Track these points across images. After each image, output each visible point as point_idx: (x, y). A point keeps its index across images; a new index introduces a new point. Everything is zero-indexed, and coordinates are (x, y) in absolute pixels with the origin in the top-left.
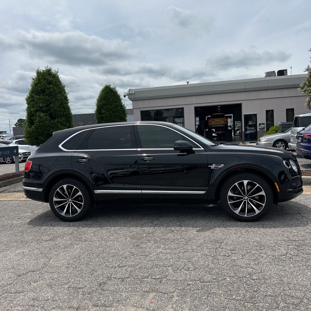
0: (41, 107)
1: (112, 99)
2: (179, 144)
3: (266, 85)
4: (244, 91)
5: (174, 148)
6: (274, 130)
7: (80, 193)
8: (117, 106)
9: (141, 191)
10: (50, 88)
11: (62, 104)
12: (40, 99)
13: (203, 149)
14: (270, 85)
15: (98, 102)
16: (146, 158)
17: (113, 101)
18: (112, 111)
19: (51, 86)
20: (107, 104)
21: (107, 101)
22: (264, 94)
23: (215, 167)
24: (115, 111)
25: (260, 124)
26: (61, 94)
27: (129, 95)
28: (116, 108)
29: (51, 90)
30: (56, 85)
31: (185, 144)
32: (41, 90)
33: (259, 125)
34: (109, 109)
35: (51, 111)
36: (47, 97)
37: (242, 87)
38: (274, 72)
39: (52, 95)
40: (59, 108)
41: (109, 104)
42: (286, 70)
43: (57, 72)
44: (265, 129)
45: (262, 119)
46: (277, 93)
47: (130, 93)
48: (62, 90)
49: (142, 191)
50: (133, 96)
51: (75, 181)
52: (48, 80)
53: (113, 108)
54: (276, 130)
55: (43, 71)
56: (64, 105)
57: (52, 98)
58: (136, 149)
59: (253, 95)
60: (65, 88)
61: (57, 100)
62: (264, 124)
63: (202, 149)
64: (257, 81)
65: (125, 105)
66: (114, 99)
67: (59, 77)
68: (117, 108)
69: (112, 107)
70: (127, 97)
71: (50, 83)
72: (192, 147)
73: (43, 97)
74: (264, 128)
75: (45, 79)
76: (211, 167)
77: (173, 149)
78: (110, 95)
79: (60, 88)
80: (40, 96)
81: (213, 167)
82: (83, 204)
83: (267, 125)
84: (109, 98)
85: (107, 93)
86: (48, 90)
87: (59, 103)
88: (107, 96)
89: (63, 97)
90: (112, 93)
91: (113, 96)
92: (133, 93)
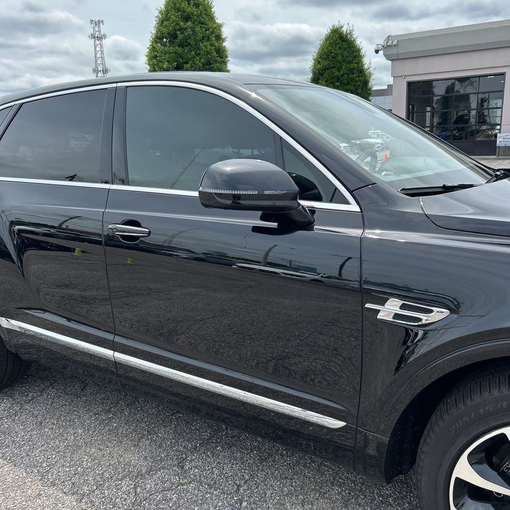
1: (343, 57)
8: (352, 71)
10: (185, 29)
17: (344, 61)
18: (341, 82)
19: (189, 23)
20: (331, 68)
21: (331, 61)
24: (345, 81)
26: (208, 40)
27: (386, 48)
28: (348, 75)
29: (186, 34)
30: (200, 23)
34: (334, 77)
36: (180, 50)
39: (189, 44)
41: (335, 67)
47: (388, 44)
50: (394, 51)
52: (184, 12)
53: (343, 76)
57: (190, 51)
61: (199, 54)
65: (371, 70)
66: (346, 57)
68: (351, 76)
69: (342, 72)
70: (381, 53)
71: (187, 18)
75: (178, 10)
76: (378, 311)
78: (340, 48)
79: (208, 29)
84: (337, 55)
85: (332, 44)
86: (181, 33)
87: (203, 60)
88: (333, 51)
89: (213, 48)
90: (344, 43)
91: (345, 49)
92: (394, 43)
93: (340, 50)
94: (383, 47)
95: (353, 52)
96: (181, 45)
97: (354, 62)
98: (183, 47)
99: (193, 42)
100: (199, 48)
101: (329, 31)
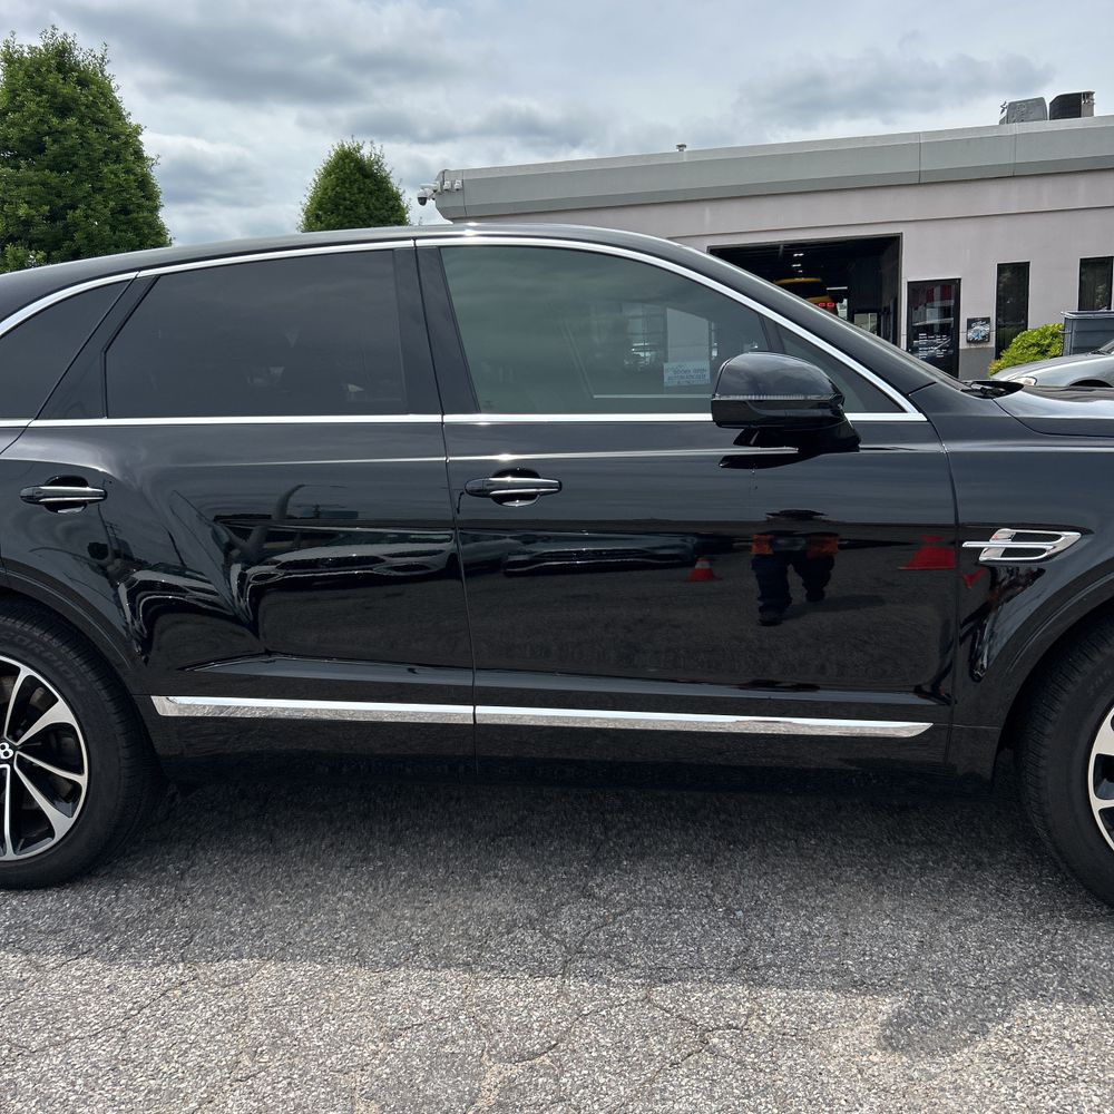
0: (27, 223)
1: (368, 208)
2: (755, 381)
3: (1006, 158)
4: (915, 184)
5: (716, 408)
6: (1034, 345)
7: (60, 713)
9: (468, 709)
10: (63, 132)
11: (125, 211)
12: (18, 186)
13: (921, 417)
14: (1023, 157)
15: (307, 219)
16: (509, 479)
19: (72, 121)
21: (345, 216)
22: (994, 198)
23: (1008, 552)
25: (971, 322)
26: (117, 160)
27: (440, 194)
29: (69, 143)
30: (96, 122)
31: (785, 381)
32: (22, 140)
33: (969, 327)
35: (72, 239)
36: (53, 178)
37: (907, 165)
38: (1041, 101)
39: (76, 166)
40: (114, 229)
42: (1088, 95)
43: (103, 59)
44: (992, 344)
45: (979, 301)
46: (1047, 194)
47: (445, 186)
48: (126, 143)
49: (481, 710)
50: (457, 201)
51: (27, 628)
52: (55, 95)
54: (1038, 345)
55: (32, 50)
56: (135, 215)
57: (79, 182)
58: (436, 418)
59: (948, 201)
60: (140, 138)
61: (101, 189)
62: (987, 320)
63: (913, 415)
64: (968, 141)
66: (376, 209)
67: (113, 85)
70: (431, 203)
71: (64, 110)
72: (836, 404)
73: (31, 173)
74: (986, 338)
75: (41, 90)
76: (980, 550)
77: (708, 417)
78: (360, 191)
79: (116, 137)
80: (18, 168)
81: (994, 548)
82: (82, 780)
83: (998, 326)
84: (356, 204)
85: (344, 182)
86: (55, 141)
87: (112, 204)
88: (347, 195)
89: (132, 177)
90: (367, 181)
91: (370, 193)
92: (456, 186)
93: (362, 195)
94: (435, 191)
95: (388, 199)
96: (56, 167)
97: (392, 219)
98: (60, 172)
99: (83, 164)
100: (98, 177)
101: (333, 154)
